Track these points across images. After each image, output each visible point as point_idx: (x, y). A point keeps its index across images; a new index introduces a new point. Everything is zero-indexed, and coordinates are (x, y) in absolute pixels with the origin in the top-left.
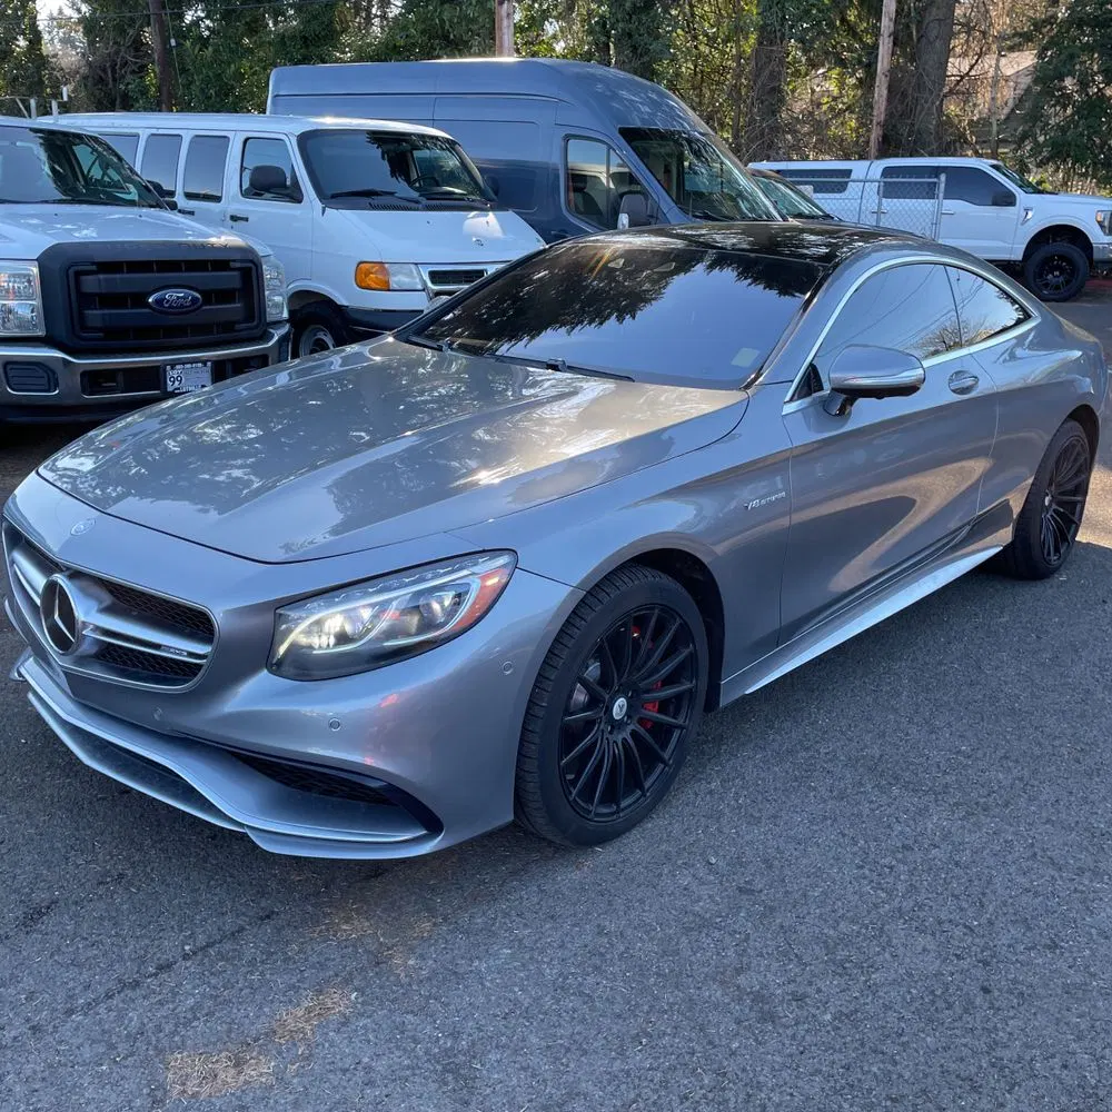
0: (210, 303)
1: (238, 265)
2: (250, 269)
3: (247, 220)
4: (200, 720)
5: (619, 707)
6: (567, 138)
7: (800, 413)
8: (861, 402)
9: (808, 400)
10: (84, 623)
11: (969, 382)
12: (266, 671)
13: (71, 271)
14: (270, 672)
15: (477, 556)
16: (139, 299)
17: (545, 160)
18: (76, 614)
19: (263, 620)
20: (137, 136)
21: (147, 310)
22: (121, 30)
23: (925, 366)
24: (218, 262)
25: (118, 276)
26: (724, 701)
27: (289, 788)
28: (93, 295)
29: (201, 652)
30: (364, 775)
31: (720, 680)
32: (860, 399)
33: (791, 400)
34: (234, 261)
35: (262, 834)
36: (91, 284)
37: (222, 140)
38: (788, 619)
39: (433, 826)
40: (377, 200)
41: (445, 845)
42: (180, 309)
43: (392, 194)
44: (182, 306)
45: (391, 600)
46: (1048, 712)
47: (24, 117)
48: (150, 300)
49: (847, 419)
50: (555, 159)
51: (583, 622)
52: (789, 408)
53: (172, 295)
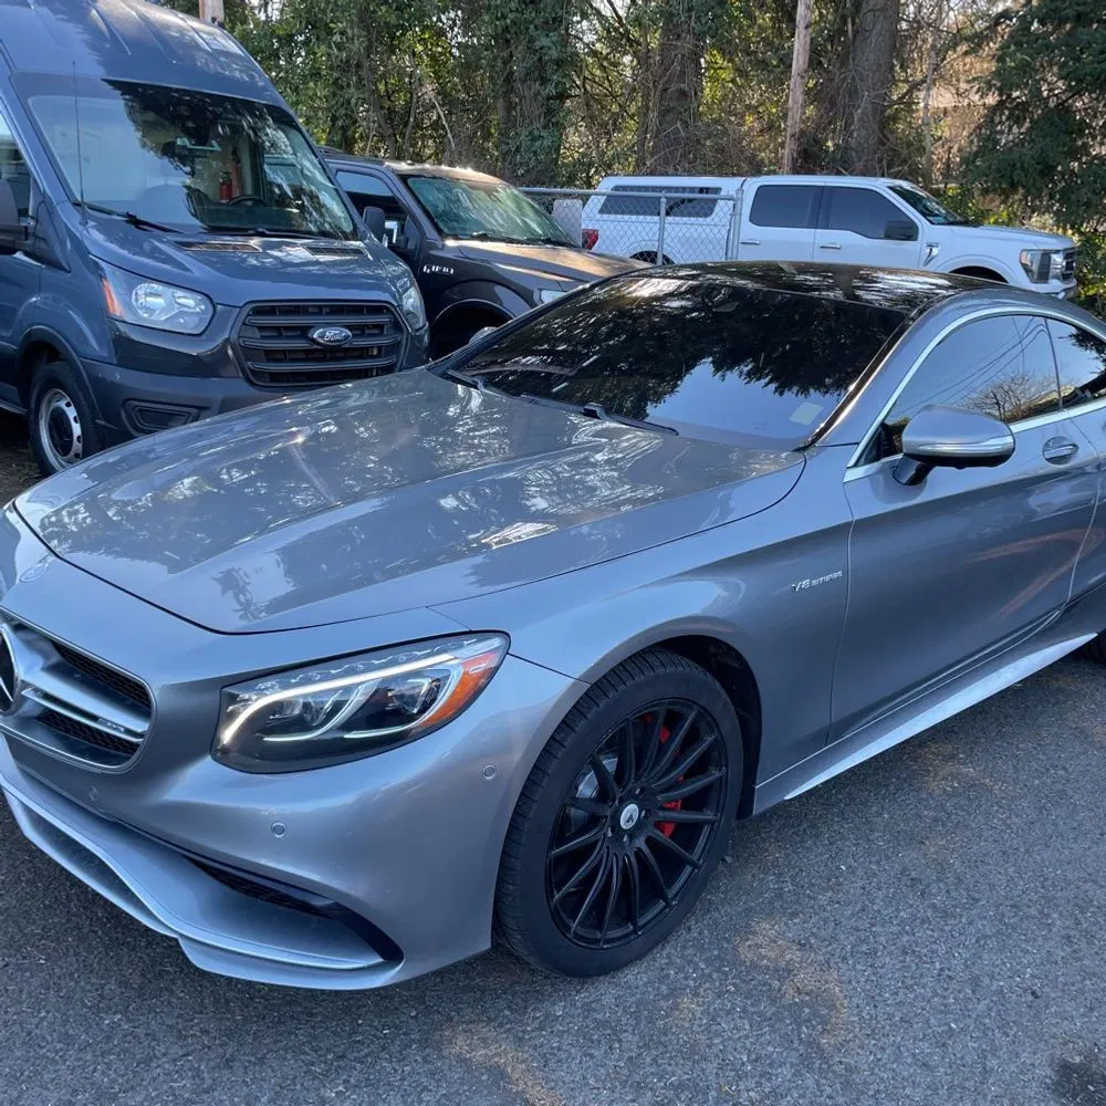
4: (135, 807)
5: (630, 813)
7: (867, 479)
8: (937, 471)
9: (876, 465)
10: (23, 681)
11: (1064, 451)
12: (209, 757)
14: (215, 760)
15: (463, 637)
18: (16, 670)
19: (210, 699)
23: (1014, 431)
26: (757, 809)
27: (235, 892)
29: (139, 730)
30: (308, 892)
31: (754, 783)
32: (937, 468)
33: (856, 465)
35: (196, 946)
38: (840, 712)
39: (391, 953)
41: (402, 978)
45: (358, 684)
49: (922, 489)
52: (852, 475)
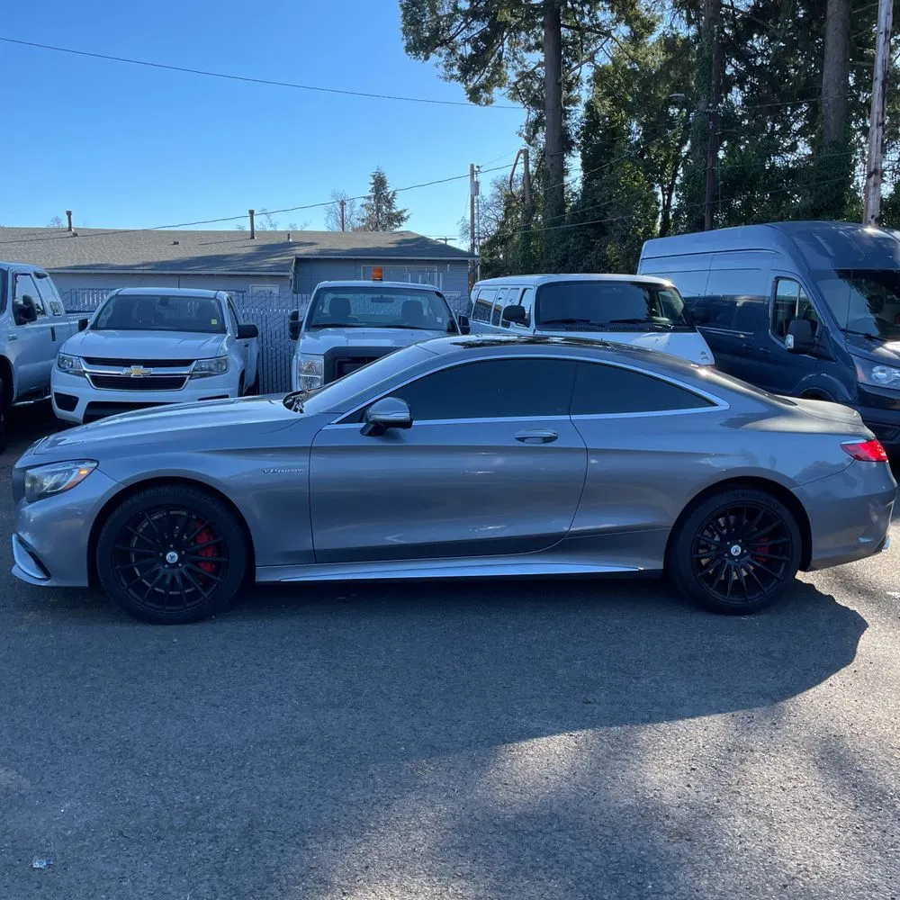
5: (170, 556)
6: (778, 279)
13: (337, 361)
26: (260, 578)
31: (255, 564)
33: (338, 423)
52: (331, 427)
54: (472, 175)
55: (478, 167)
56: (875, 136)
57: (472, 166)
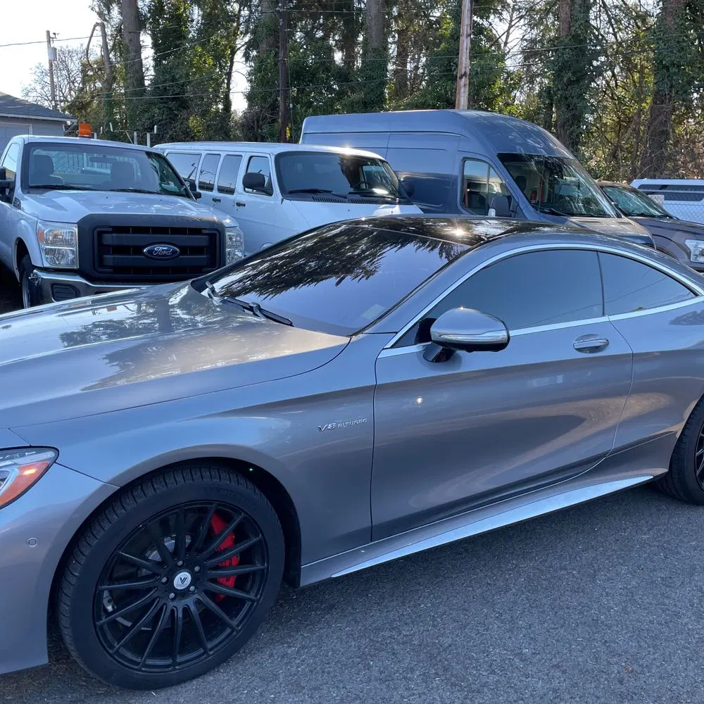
0: (186, 254)
1: (207, 232)
2: (215, 234)
3: (244, 205)
6: (465, 159)
9: (411, 348)
11: (595, 344)
13: (95, 232)
16: (138, 250)
17: (451, 173)
20: (200, 155)
21: (143, 257)
22: (264, 99)
24: (194, 229)
25: (124, 235)
26: (305, 582)
28: (109, 246)
31: (300, 564)
33: (393, 347)
34: (205, 229)
36: (109, 239)
37: (238, 157)
40: (319, 196)
42: (162, 257)
43: (329, 192)
44: (165, 255)
46: (627, 628)
47: (130, 143)
48: (145, 251)
50: (455, 172)
51: (123, 511)
52: (387, 353)
53: (160, 248)
54: (49, 42)
55: (54, 34)
56: (465, 44)
57: (48, 33)
